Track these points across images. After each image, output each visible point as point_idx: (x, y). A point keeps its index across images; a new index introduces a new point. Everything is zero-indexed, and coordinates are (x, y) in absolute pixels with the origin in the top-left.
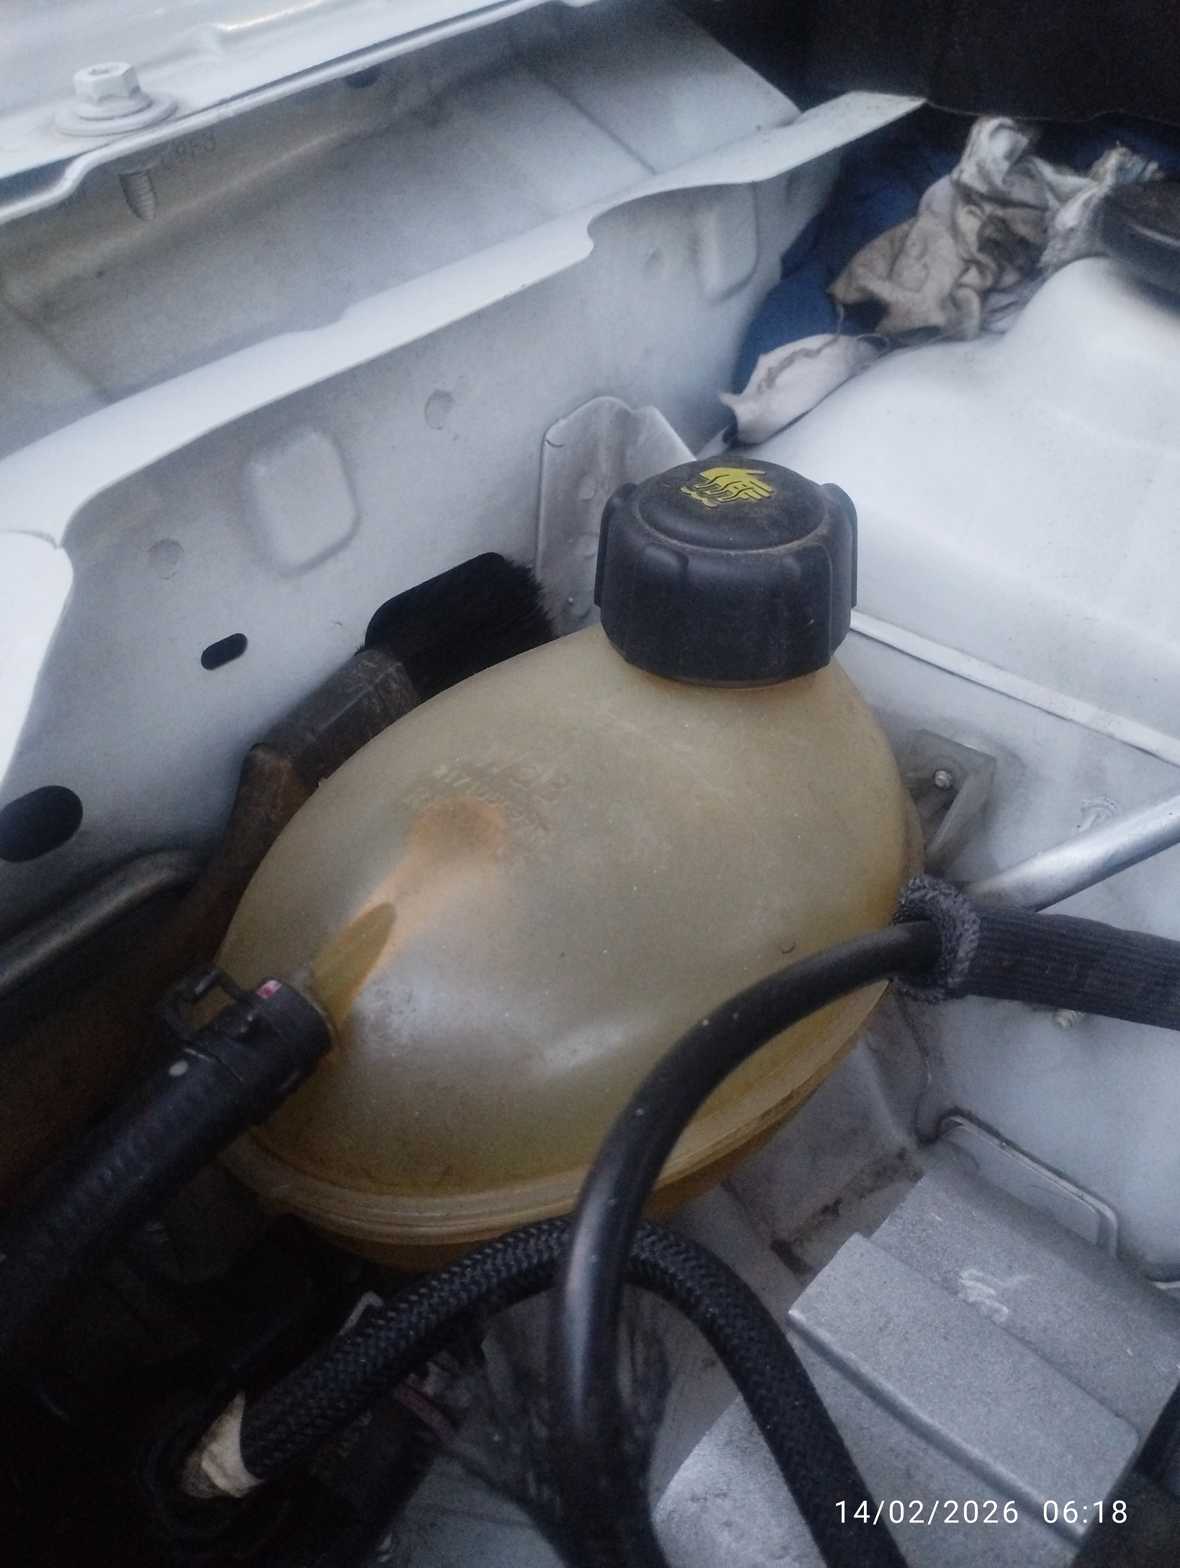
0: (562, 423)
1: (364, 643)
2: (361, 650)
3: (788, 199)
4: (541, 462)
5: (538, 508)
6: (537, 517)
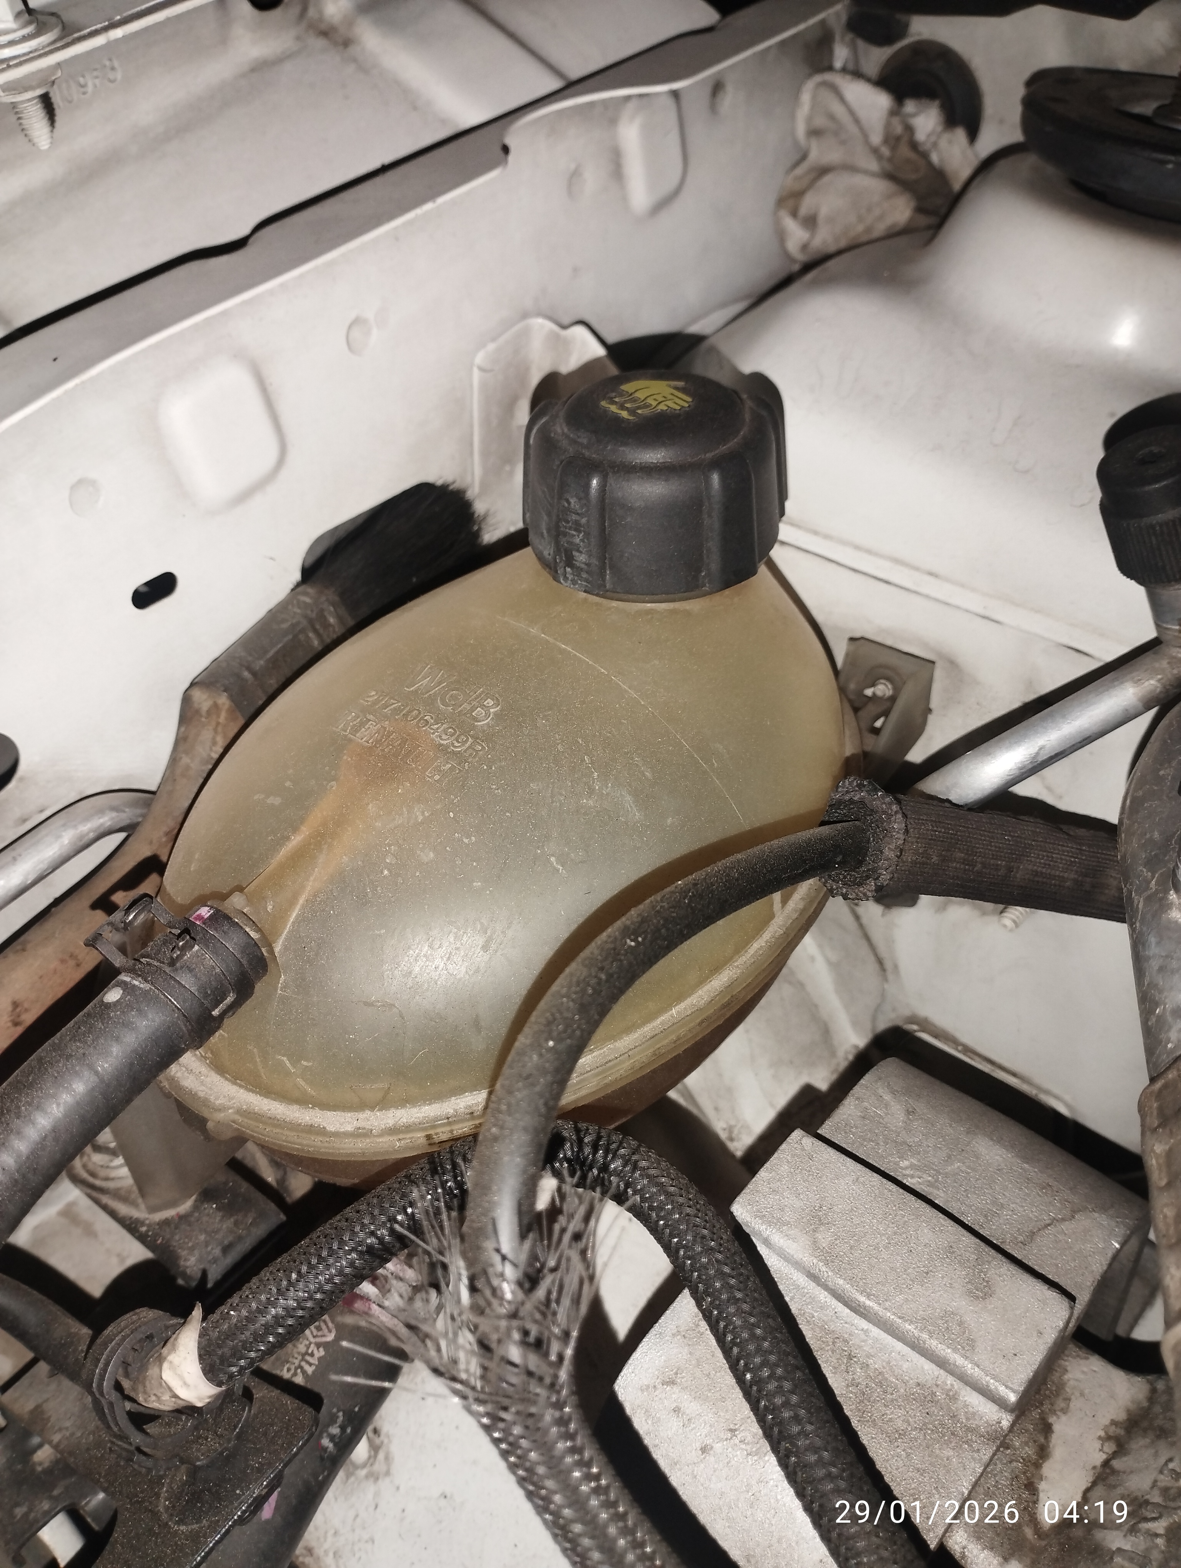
0: (491, 347)
1: (299, 580)
2: (298, 585)
3: (713, 107)
4: (471, 386)
5: (472, 435)
6: (471, 445)
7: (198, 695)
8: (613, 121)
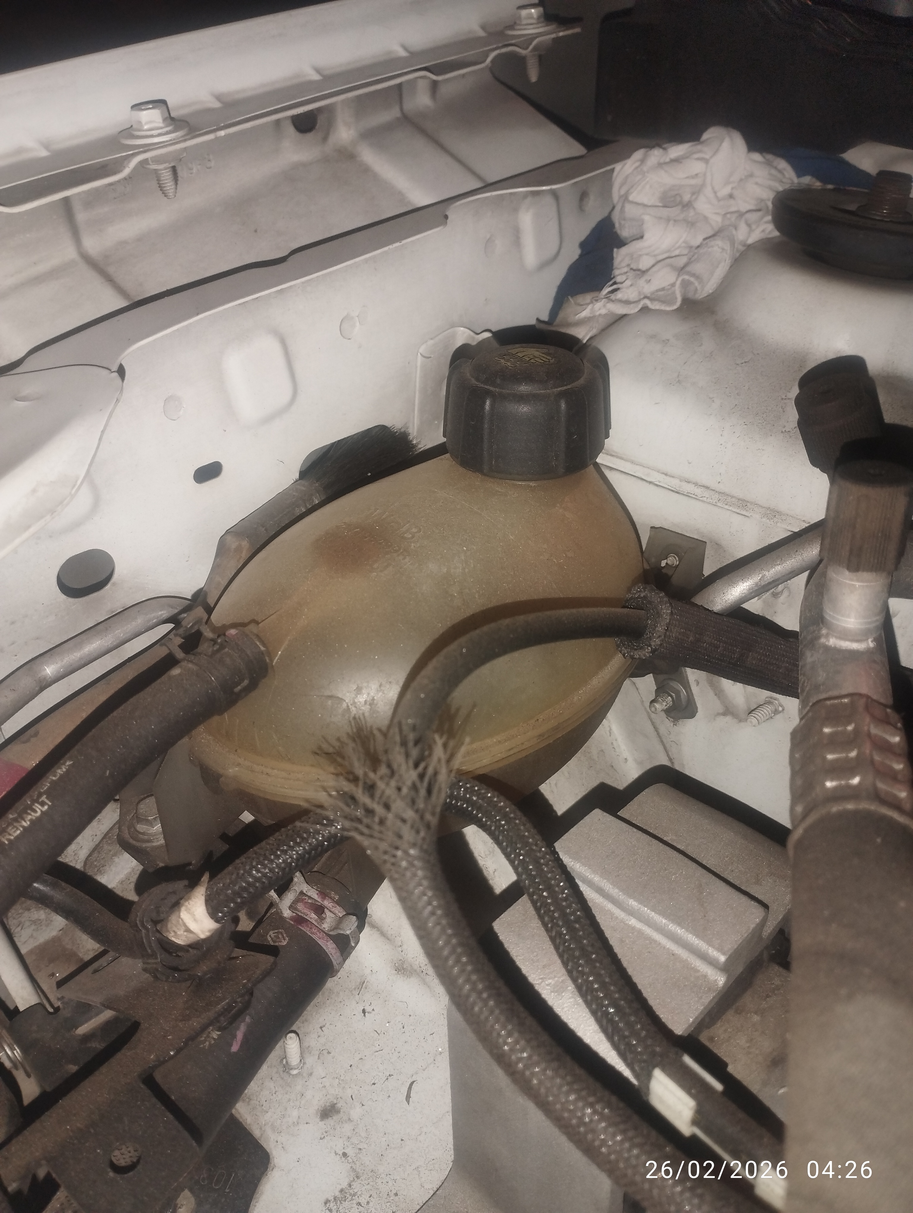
0: (431, 342)
1: (298, 477)
2: (297, 481)
3: (581, 208)
4: (416, 367)
5: (415, 397)
6: (414, 405)
7: (229, 538)
8: (516, 210)
